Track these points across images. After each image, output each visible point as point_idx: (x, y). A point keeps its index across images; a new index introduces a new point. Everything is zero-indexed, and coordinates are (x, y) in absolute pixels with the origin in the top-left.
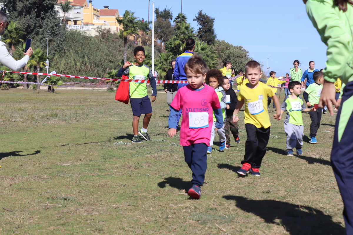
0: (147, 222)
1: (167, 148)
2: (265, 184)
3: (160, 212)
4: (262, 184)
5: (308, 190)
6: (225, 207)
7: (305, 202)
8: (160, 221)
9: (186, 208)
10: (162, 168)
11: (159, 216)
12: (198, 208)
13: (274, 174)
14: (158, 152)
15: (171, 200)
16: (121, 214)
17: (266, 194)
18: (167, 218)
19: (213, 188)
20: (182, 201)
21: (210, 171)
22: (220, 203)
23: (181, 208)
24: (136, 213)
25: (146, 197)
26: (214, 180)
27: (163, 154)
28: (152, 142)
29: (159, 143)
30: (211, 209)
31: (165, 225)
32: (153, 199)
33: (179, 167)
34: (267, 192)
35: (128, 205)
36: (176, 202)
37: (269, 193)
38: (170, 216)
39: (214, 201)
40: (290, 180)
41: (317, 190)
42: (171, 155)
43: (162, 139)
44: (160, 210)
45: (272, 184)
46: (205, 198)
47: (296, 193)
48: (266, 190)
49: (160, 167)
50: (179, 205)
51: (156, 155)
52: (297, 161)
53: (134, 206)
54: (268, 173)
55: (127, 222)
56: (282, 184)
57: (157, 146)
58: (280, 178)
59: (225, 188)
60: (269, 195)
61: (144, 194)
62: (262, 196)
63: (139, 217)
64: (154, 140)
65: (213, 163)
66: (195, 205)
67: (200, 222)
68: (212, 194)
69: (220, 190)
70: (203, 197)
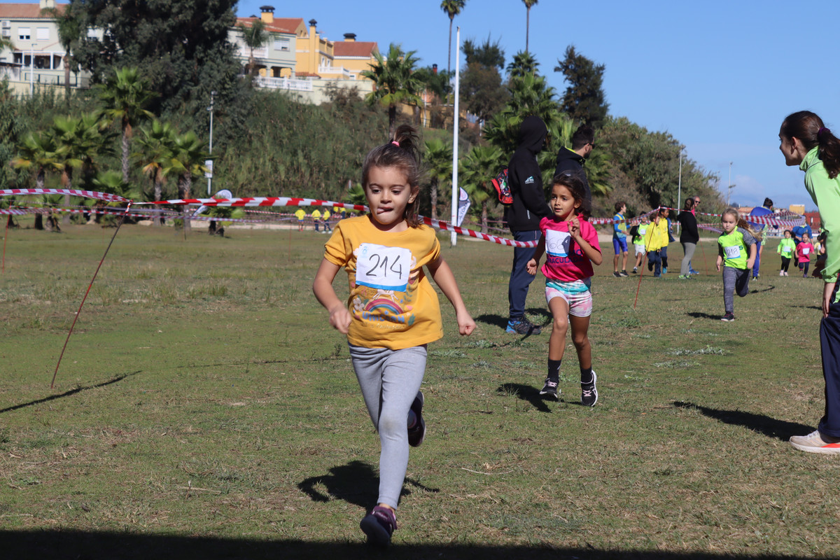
1: (464, 372)
2: (665, 457)
3: (426, 509)
4: (658, 456)
5: (756, 471)
6: (567, 503)
7: (742, 495)
8: (424, 527)
9: (483, 502)
10: (448, 415)
11: (423, 518)
12: (507, 503)
13: (692, 434)
14: (444, 380)
15: (455, 486)
16: (344, 512)
17: (663, 477)
18: (440, 521)
19: (551, 462)
20: (477, 487)
21: (553, 426)
22: (558, 493)
23: (471, 502)
26: (556, 445)
27: (454, 387)
28: (435, 358)
30: (537, 505)
31: (431, 535)
33: (486, 416)
34: (664, 474)
36: (464, 489)
37: (669, 474)
38: (444, 518)
39: (544, 489)
40: (724, 449)
41: (777, 472)
42: (473, 388)
43: (457, 352)
44: (428, 505)
45: (681, 456)
46: (528, 482)
47: (728, 476)
48: (665, 467)
49: (444, 414)
50: (470, 495)
51: (440, 386)
54: (680, 433)
56: (705, 457)
57: (443, 368)
58: (703, 445)
59: (576, 462)
60: (667, 479)
62: (653, 481)
66: (503, 496)
67: (506, 530)
68: (544, 474)
69: (563, 467)
70: (523, 481)
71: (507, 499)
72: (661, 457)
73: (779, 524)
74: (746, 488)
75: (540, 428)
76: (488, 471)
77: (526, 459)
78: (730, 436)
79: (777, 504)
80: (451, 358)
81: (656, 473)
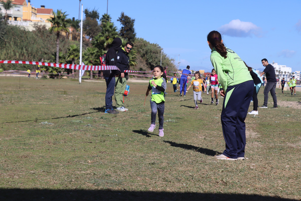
0: (55, 184)
1: (82, 128)
2: (153, 158)
3: (67, 177)
4: (151, 158)
5: (185, 163)
6: (117, 174)
7: (180, 171)
8: (65, 184)
9: (87, 174)
10: (76, 143)
11: (65, 180)
12: (96, 175)
13: (163, 150)
14: (75, 131)
15: (77, 169)
16: (36, 178)
18: (71, 181)
19: (112, 160)
20: (85, 169)
21: (114, 147)
22: (114, 171)
23: (83, 174)
24: (48, 177)
25: (58, 166)
26: (114, 154)
27: (78, 133)
28: (72, 123)
29: (77, 124)
30: (107, 175)
31: (68, 186)
32: (63, 167)
33: (89, 144)
34: (152, 164)
35: (43, 172)
36: (80, 170)
37: (154, 164)
38: (73, 180)
39: (109, 169)
40: (174, 155)
41: (192, 163)
42: (85, 134)
43: (80, 121)
44: (67, 175)
45: (159, 158)
46: (104, 167)
47: (175, 165)
48: (153, 162)
49: (74, 143)
50: (82, 172)
51: (73, 133)
52: (185, 140)
53: (47, 172)
54: (159, 150)
55: (39, 184)
56: (167, 158)
57: (74, 126)
58: (167, 154)
59: (121, 160)
60: (153, 166)
61: (57, 163)
62: (148, 166)
63: (50, 180)
64: (74, 121)
65: (117, 141)
66: (94, 172)
67: (95, 184)
68: (110, 164)
69: (117, 162)
70: (102, 167)
71: (96, 173)
72: (152, 158)
73: (192, 181)
74: (181, 169)
75: (109, 148)
76: (89, 163)
77: (103, 159)
78: (176, 150)
79: (191, 174)
80: (78, 123)
81: (149, 164)
